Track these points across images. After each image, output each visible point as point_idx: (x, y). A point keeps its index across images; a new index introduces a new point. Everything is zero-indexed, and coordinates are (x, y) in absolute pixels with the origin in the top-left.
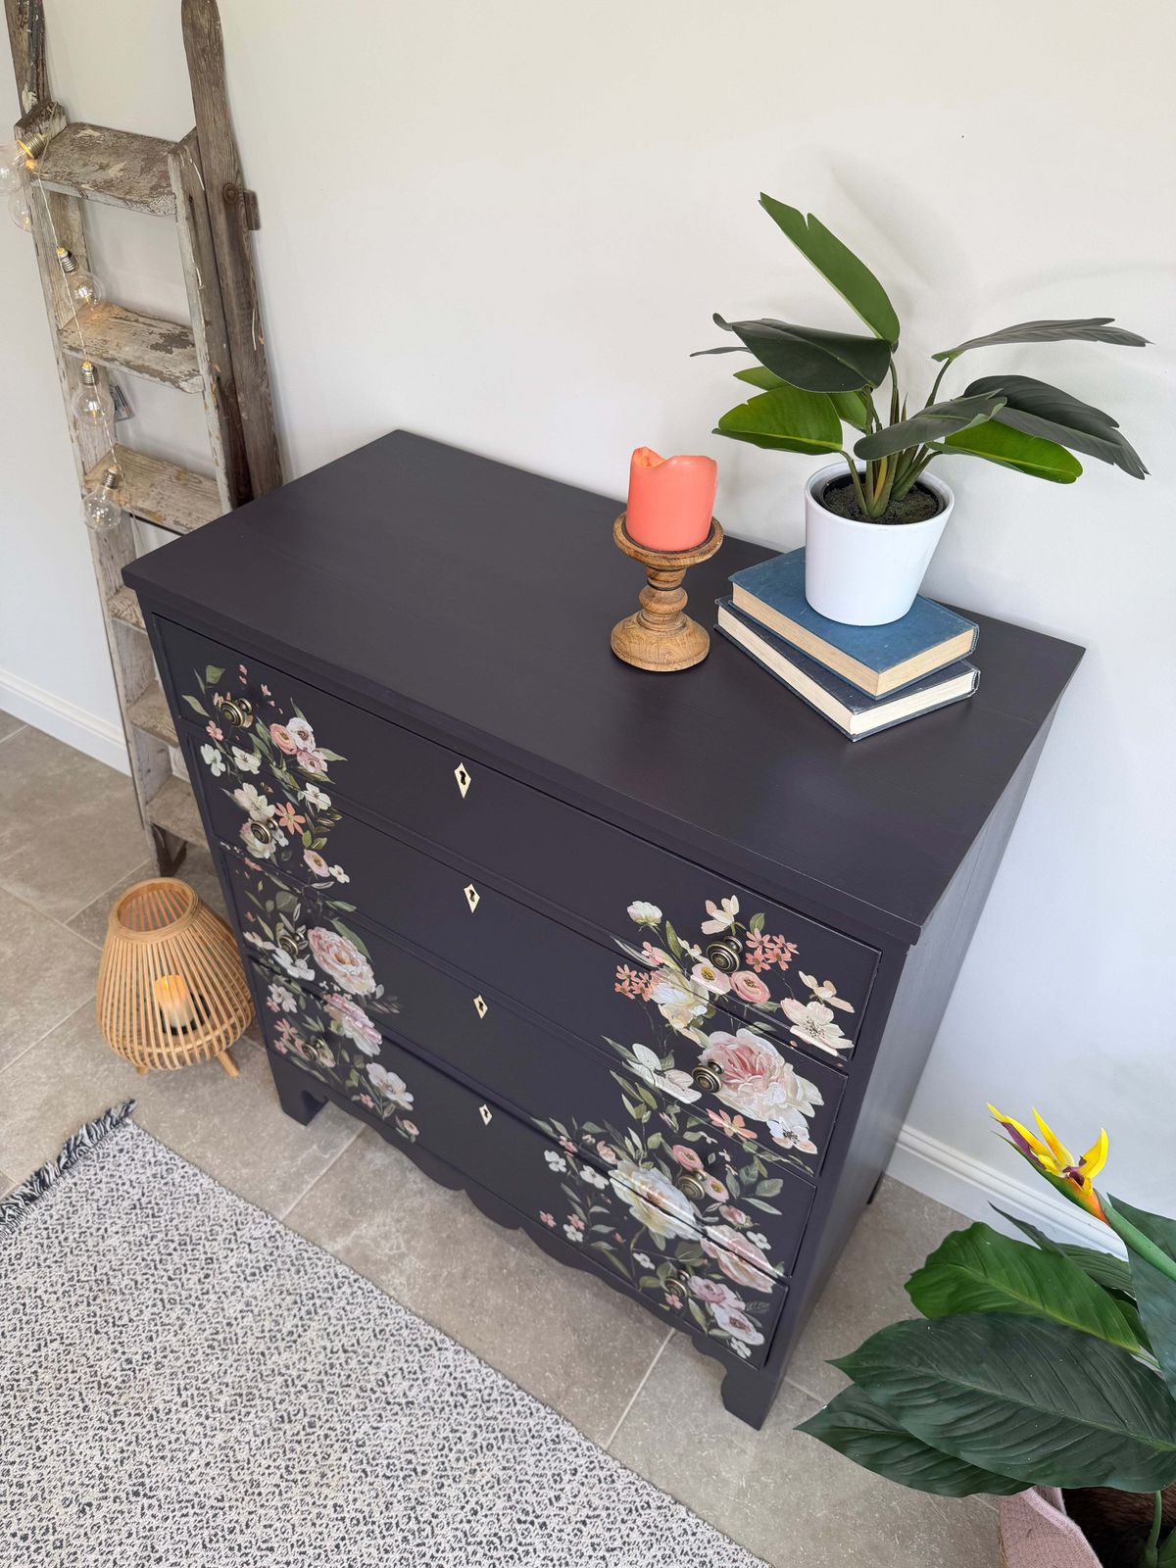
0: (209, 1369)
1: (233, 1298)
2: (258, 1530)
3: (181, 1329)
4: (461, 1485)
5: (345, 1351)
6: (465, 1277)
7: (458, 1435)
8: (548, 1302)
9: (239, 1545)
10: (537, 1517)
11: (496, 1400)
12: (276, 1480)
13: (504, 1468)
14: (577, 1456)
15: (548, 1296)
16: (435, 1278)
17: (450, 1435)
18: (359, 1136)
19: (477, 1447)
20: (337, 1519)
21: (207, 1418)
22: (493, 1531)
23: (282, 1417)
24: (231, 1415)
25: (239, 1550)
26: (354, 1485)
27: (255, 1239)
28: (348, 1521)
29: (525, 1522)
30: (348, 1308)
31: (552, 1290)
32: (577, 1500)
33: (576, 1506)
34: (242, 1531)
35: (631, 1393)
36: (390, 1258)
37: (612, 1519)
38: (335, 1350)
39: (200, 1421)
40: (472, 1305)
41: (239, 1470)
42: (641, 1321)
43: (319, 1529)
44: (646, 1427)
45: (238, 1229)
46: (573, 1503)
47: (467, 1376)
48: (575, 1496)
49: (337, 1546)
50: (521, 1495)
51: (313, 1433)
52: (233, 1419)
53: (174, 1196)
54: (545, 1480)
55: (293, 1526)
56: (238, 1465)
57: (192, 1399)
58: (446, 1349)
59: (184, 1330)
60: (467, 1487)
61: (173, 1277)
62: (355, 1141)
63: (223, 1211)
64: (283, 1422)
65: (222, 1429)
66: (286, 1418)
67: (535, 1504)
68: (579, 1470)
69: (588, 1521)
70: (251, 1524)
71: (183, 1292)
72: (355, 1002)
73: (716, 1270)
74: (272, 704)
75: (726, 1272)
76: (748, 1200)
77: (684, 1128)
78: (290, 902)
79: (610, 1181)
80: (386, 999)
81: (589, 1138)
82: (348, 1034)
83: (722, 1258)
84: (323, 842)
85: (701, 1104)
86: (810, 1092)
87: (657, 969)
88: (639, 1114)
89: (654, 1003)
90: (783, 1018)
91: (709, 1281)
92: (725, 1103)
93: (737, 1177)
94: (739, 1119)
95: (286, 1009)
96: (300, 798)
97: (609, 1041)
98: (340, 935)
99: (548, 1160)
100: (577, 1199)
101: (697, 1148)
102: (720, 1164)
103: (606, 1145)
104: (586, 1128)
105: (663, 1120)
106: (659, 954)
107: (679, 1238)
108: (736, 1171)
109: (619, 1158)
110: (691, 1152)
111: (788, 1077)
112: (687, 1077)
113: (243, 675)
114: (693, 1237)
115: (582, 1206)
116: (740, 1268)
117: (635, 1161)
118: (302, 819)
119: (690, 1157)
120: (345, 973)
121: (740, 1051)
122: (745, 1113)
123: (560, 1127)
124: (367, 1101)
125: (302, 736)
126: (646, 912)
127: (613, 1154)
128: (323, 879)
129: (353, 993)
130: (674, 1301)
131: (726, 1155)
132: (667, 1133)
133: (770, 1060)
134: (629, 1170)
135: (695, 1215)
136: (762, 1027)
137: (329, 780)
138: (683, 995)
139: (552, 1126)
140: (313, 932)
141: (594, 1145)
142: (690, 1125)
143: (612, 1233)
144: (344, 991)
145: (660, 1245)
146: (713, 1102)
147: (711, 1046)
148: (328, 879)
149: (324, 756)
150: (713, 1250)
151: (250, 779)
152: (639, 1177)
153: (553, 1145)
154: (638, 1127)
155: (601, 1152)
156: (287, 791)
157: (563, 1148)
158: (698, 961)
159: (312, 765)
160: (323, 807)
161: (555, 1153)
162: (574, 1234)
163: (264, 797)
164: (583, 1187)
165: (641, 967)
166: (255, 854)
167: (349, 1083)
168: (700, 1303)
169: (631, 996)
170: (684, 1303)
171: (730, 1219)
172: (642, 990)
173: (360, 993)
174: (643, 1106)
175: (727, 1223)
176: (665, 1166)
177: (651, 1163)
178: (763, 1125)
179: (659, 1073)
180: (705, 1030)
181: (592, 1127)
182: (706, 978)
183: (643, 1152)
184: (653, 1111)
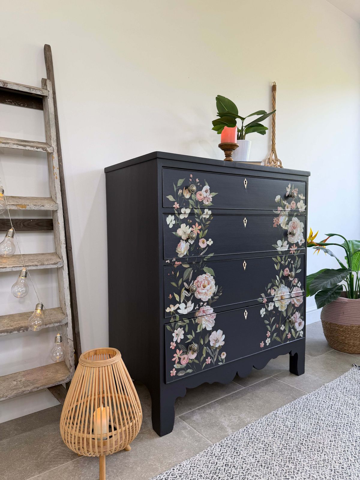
0: (277, 469)
1: (247, 460)
2: (341, 461)
3: (258, 476)
5: (274, 433)
9: (348, 466)
12: (323, 455)
16: (250, 412)
18: (184, 421)
21: (299, 471)
23: (298, 451)
24: (298, 464)
25: (349, 466)
27: (220, 451)
29: (331, 408)
30: (257, 430)
34: (342, 465)
36: (239, 420)
38: (274, 435)
39: (300, 473)
41: (319, 464)
42: (272, 382)
43: (339, 446)
45: (214, 455)
48: (323, 399)
50: (323, 407)
52: (299, 464)
53: (188, 473)
54: (319, 403)
55: (338, 452)
56: (317, 464)
57: (290, 475)
59: (259, 475)
61: (231, 477)
62: (185, 422)
63: (204, 459)
64: (300, 451)
65: (303, 467)
66: (299, 450)
67: (326, 405)
69: (330, 398)
70: (340, 462)
71: (240, 475)
72: (208, 305)
73: (295, 308)
74: (199, 184)
75: (296, 306)
76: (297, 272)
77: (285, 262)
78: (189, 273)
79: (274, 303)
80: (218, 292)
81: (269, 291)
82: (204, 326)
83: (295, 302)
84: (206, 231)
85: (289, 248)
86: (302, 225)
87: (280, 213)
88: (278, 268)
89: (280, 224)
90: (298, 208)
91: (294, 315)
92: (292, 243)
93: (294, 267)
94: (294, 245)
95: (179, 341)
96: (200, 218)
97: (273, 245)
98: (205, 273)
99: (261, 314)
100: (268, 322)
101: (288, 266)
102: (292, 266)
103: (272, 289)
104: (268, 288)
105: (282, 264)
106: (280, 208)
107: (288, 306)
108: (294, 265)
109: (275, 290)
110: (287, 269)
111: (299, 224)
112: (286, 242)
113: (191, 178)
114: (290, 302)
115: (269, 324)
116: (298, 301)
117: (278, 287)
118: (200, 227)
119: (287, 271)
120: (206, 292)
121: (293, 224)
122: (295, 242)
123: (263, 295)
124: (209, 361)
125: (206, 191)
126: (278, 198)
127: (274, 290)
128: (204, 249)
129: (207, 300)
130: (289, 336)
131: (292, 262)
132: (283, 267)
133: (297, 222)
134: (277, 292)
135: (289, 292)
136: (295, 214)
137: (212, 204)
138: (284, 217)
139: (261, 297)
140: (196, 281)
141: (270, 292)
142: (286, 259)
143: (276, 326)
144: (204, 302)
145: (285, 315)
146: (290, 245)
147: (289, 228)
148: (206, 248)
149: (211, 196)
150: (293, 301)
151: (184, 221)
152: (279, 292)
153: (262, 305)
154: (278, 273)
155: (271, 293)
156: (197, 218)
157: (264, 303)
158: (286, 205)
159: (208, 201)
160: (208, 217)
161: (263, 308)
162: (268, 341)
163: (188, 226)
164: (269, 314)
165: (277, 215)
166: (181, 256)
167: (202, 358)
168: (294, 328)
169: (276, 226)
170: (291, 333)
171: (295, 284)
172: (278, 222)
173: (210, 297)
174: (278, 263)
175: (294, 286)
176: (283, 281)
177: (281, 283)
178: (298, 242)
179: (282, 246)
180: (287, 224)
181: (270, 285)
182: (287, 208)
183: (279, 281)
184: (280, 263)
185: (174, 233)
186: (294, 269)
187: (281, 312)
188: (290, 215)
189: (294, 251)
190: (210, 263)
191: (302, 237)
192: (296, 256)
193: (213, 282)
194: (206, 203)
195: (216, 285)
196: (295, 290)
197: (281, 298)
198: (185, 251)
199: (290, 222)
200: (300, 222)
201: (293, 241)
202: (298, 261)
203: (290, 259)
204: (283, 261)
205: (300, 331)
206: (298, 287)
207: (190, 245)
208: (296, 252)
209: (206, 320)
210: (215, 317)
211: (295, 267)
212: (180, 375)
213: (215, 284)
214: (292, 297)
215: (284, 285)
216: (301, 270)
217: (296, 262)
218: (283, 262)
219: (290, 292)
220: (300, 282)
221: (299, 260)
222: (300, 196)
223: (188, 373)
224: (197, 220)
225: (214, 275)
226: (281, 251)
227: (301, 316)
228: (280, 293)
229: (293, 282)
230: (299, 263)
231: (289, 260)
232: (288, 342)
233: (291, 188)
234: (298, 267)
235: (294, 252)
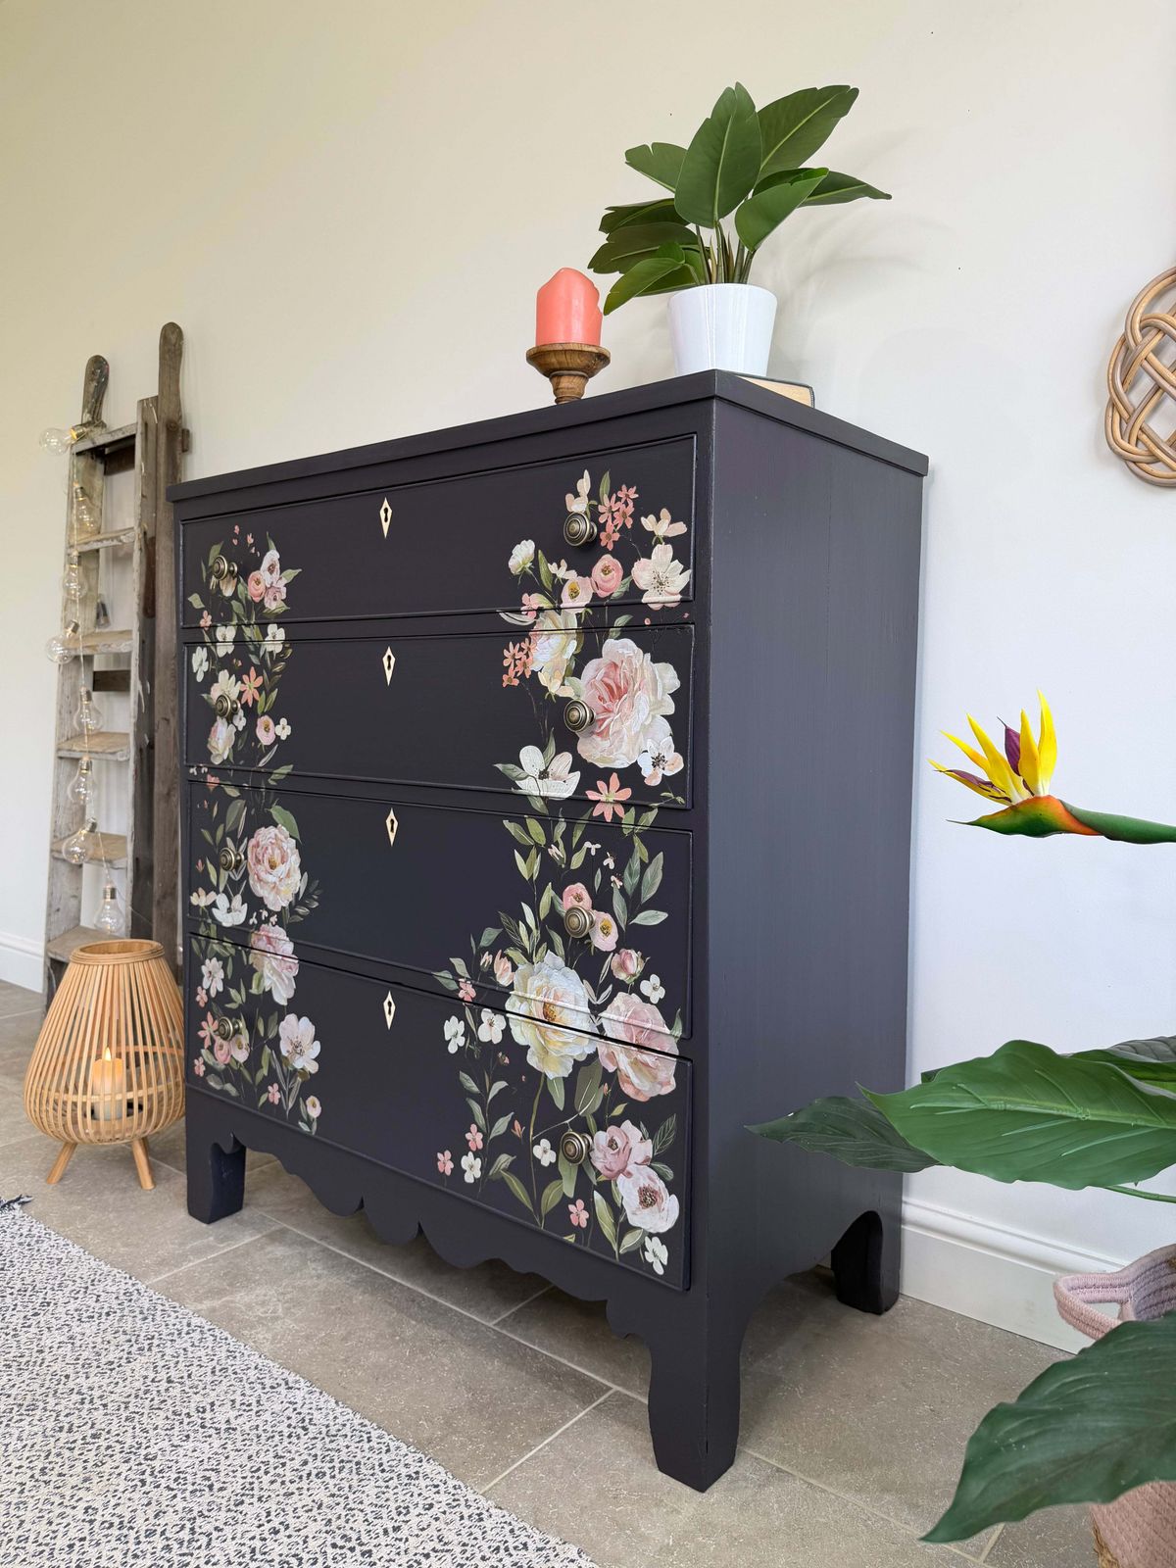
1: (56, 1332)
4: (267, 1505)
5: (170, 1382)
6: (345, 1339)
7: (282, 1460)
8: (443, 1365)
10: (361, 1544)
11: (346, 1436)
13: (333, 1495)
14: (438, 1492)
15: (446, 1361)
16: (307, 1337)
17: (272, 1460)
18: (265, 1236)
19: (304, 1473)
20: (84, 1521)
22: (293, 1552)
23: (61, 1427)
26: (124, 1492)
28: (97, 1524)
29: (342, 1547)
30: (190, 1349)
31: (451, 1357)
32: (425, 1533)
33: (420, 1539)
35: (529, 1448)
37: (468, 1554)
38: (157, 1380)
40: (346, 1361)
42: (559, 1388)
43: (54, 1528)
44: (542, 1478)
46: (417, 1536)
47: (316, 1413)
48: (423, 1529)
49: (71, 1546)
50: (347, 1521)
51: (94, 1443)
54: (384, 1511)
58: (299, 1389)
60: (274, 1507)
62: (259, 1238)
63: (83, 1272)
64: (61, 1431)
66: (66, 1428)
67: (363, 1532)
68: (436, 1506)
69: (432, 1554)
72: (279, 923)
73: (618, 1095)
74: (253, 551)
75: (628, 1090)
76: (636, 921)
77: (570, 852)
78: (238, 814)
79: (507, 1019)
80: (307, 893)
81: (487, 958)
82: (267, 984)
83: (622, 1067)
84: (274, 694)
85: (581, 787)
86: (667, 677)
87: (535, 623)
88: (530, 869)
89: (534, 674)
90: (635, 591)
91: (612, 1129)
92: (601, 765)
93: (622, 890)
94: (614, 779)
95: (213, 993)
96: (261, 653)
97: (499, 766)
98: (276, 825)
99: (447, 1038)
100: (475, 1089)
101: (584, 875)
102: (606, 882)
103: (502, 956)
104: (484, 943)
105: (551, 858)
106: (535, 600)
107: (577, 1065)
108: (621, 879)
109: (514, 968)
110: (579, 888)
111: (648, 675)
112: (566, 758)
113: (235, 536)
114: (590, 1051)
115: (480, 1099)
116: (640, 1070)
117: (529, 958)
118: (260, 680)
119: (579, 898)
120: (275, 883)
121: (606, 675)
122: (618, 765)
123: (459, 964)
124: (274, 1094)
125: (271, 570)
126: (522, 554)
127: (509, 965)
128: (269, 748)
129: (278, 909)
130: (579, 1215)
131: (610, 862)
132: (557, 876)
133: (631, 663)
134: (525, 979)
135: (589, 1002)
136: (621, 621)
137: (286, 608)
138: (556, 640)
139: (452, 969)
140: (253, 842)
141: (491, 966)
142: (575, 841)
143: (511, 1125)
144: (271, 913)
145: (559, 1099)
146: (590, 774)
147: (584, 690)
148: (273, 745)
149: (285, 581)
150: (612, 1057)
151: (225, 663)
152: (535, 983)
153: (452, 1005)
154: (530, 892)
155: (498, 973)
156: (252, 653)
157: (462, 1000)
158: (565, 581)
159: (275, 599)
160: (278, 649)
161: (454, 1019)
162: (472, 1168)
163: (233, 677)
164: (481, 1058)
165: (522, 634)
166: (217, 762)
167: (259, 1077)
168: (606, 1189)
169: (516, 682)
170: (590, 1207)
171: (622, 976)
172: (525, 665)
173: (285, 904)
174: (534, 851)
175: (620, 986)
176: (557, 939)
177: (545, 945)
178: (635, 768)
179: (544, 775)
180: (577, 672)
181: (489, 935)
182: (573, 598)
183: (536, 933)
184: (543, 851)
185: (205, 696)
186: (618, 903)
187: (537, 1076)
188: (592, 632)
189: (620, 810)
190: (285, 795)
191: (662, 739)
192: (636, 839)
193: (294, 859)
194: (274, 605)
195: (303, 868)
196: (623, 1008)
197: (546, 1016)
198: (225, 749)
199: (591, 667)
200: (654, 660)
201: (602, 759)
202: (644, 866)
203: (598, 846)
204: (557, 845)
205: (651, 1236)
206: (646, 999)
207: (238, 734)
208: (628, 818)
209: (273, 968)
210: (295, 972)
211: (629, 890)
212: (212, 1084)
213: (300, 867)
214: (609, 1034)
215: (560, 961)
216: (663, 916)
217: (636, 866)
218: (553, 851)
219: (590, 1005)
220: (655, 979)
221: (651, 857)
222: (648, 523)
223: (226, 1093)
224: (254, 659)
225: (298, 838)
226: (544, 798)
227: (655, 1159)
228: (542, 987)
229: (613, 961)
230: (654, 877)
231: (594, 848)
232: (571, 1239)
233: (594, 494)
234: (648, 894)
235: (615, 814)
